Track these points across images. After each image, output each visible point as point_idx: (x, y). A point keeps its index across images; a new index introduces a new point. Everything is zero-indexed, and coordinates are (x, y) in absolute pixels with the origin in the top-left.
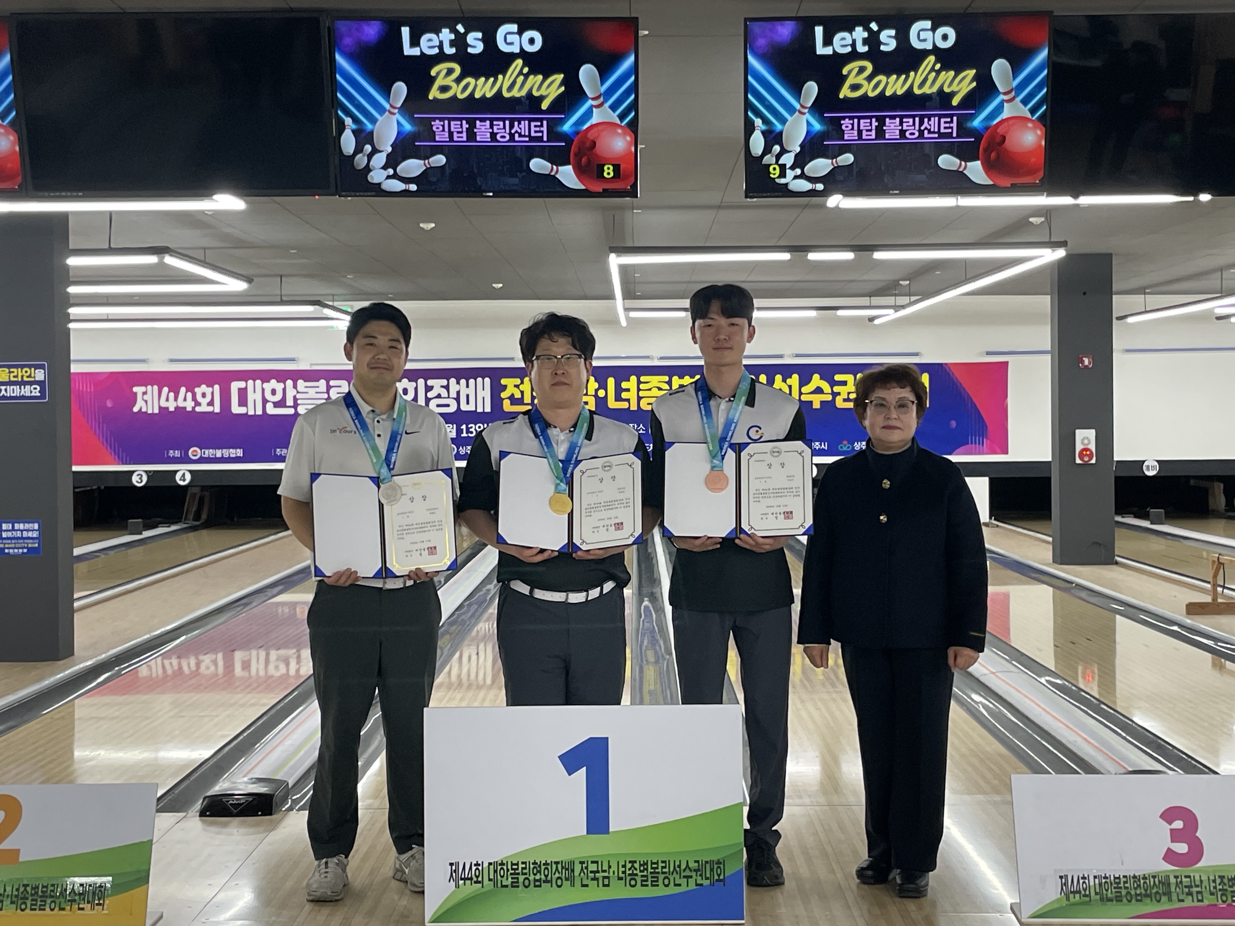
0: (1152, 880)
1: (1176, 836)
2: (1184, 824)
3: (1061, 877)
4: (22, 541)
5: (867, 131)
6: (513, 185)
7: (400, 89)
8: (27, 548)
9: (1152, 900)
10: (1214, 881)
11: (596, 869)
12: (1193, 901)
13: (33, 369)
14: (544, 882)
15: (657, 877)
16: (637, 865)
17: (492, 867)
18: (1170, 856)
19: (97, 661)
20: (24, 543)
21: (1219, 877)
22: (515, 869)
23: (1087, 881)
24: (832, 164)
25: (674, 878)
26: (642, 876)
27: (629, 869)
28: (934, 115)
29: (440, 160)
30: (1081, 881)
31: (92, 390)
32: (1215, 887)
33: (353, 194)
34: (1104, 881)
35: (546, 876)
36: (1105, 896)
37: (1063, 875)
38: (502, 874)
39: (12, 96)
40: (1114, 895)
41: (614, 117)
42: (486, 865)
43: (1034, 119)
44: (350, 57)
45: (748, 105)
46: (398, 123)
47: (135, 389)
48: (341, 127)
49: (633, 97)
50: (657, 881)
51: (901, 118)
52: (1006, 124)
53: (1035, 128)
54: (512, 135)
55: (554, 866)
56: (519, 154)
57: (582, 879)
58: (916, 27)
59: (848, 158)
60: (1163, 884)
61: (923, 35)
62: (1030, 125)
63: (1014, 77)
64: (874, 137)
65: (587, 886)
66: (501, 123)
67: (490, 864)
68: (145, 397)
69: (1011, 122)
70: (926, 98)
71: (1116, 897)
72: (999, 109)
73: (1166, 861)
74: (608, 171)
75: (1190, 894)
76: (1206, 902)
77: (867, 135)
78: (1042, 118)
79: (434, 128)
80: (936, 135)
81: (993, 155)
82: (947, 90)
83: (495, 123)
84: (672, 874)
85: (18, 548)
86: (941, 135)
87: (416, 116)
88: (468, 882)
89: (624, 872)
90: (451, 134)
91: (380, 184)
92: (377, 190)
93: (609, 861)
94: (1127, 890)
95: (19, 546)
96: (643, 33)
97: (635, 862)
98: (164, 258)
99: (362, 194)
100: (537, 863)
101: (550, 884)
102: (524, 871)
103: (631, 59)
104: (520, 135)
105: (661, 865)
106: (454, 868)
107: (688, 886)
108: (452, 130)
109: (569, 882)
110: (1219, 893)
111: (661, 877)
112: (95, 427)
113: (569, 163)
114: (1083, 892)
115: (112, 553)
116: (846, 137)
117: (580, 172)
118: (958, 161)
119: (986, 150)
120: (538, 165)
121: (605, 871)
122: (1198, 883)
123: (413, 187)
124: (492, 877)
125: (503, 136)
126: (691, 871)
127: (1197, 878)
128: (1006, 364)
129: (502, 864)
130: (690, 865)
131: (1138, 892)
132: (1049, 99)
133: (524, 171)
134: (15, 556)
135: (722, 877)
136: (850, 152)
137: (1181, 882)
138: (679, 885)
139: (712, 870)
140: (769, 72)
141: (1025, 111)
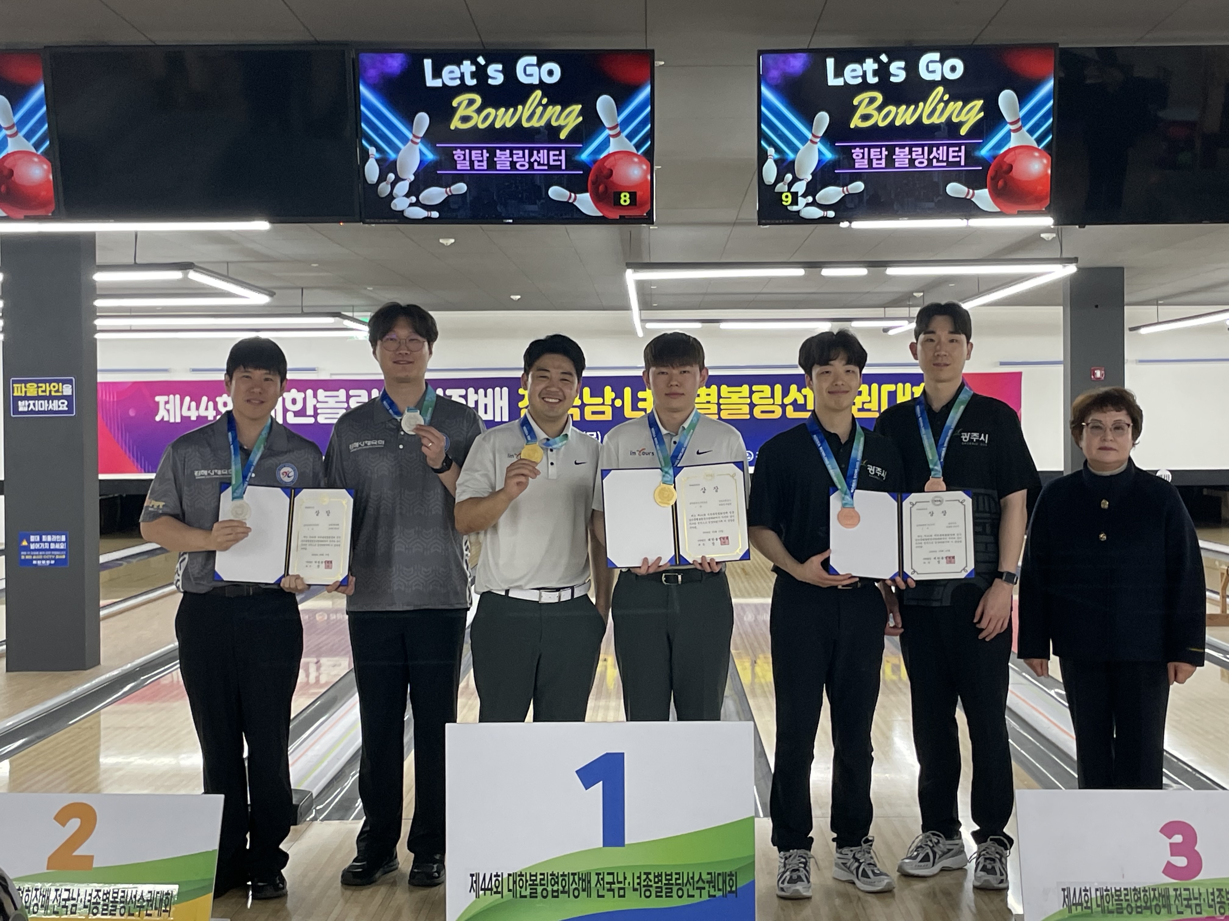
0: (1152, 893)
1: (1175, 850)
2: (1183, 839)
3: (1064, 890)
4: (49, 553)
5: (877, 159)
6: (532, 212)
7: (423, 119)
8: (54, 559)
9: (1152, 913)
10: (1213, 894)
11: (612, 881)
12: (1192, 913)
13: (60, 384)
14: (562, 892)
15: (671, 889)
16: (651, 877)
17: (511, 878)
18: (1170, 870)
19: (122, 670)
20: (51, 554)
21: (1218, 890)
22: (534, 881)
23: (1088, 893)
24: (843, 191)
25: (688, 890)
26: (657, 887)
27: (644, 881)
28: (943, 145)
29: (461, 188)
30: (1083, 894)
31: (115, 400)
32: (1213, 900)
33: (377, 221)
34: (1105, 893)
35: (564, 887)
36: (1106, 908)
37: (1065, 887)
38: (521, 885)
39: (46, 126)
40: (1115, 907)
41: (630, 146)
42: (505, 876)
43: (1040, 148)
44: (373, 88)
45: (761, 135)
46: (421, 152)
47: (157, 399)
48: (366, 156)
49: (649, 126)
50: (671, 892)
51: (911, 147)
52: (1012, 153)
53: (1041, 157)
54: (531, 164)
55: (571, 877)
56: (538, 182)
57: (598, 891)
58: (925, 59)
59: (858, 186)
60: (1163, 896)
61: (932, 67)
62: (1037, 154)
63: (1021, 108)
64: (883, 165)
65: (603, 896)
66: (521, 152)
67: (509, 875)
68: (168, 406)
69: (1017, 151)
70: (934, 128)
71: (1117, 909)
72: (1006, 138)
73: (1166, 874)
74: (625, 199)
75: (1188, 906)
76: (1204, 915)
77: (877, 164)
78: (1048, 148)
79: (456, 157)
80: (945, 164)
81: (1001, 183)
82: (955, 120)
83: (514, 152)
84: (686, 885)
85: (46, 560)
86: (950, 164)
87: (438, 145)
88: (488, 892)
89: (639, 884)
90: (472, 162)
91: (402, 212)
92: (400, 217)
93: (624, 873)
94: (1127, 903)
95: (47, 557)
96: (659, 63)
97: (650, 873)
98: (188, 273)
99: (385, 221)
100: (554, 875)
101: (567, 895)
102: (543, 882)
103: (647, 91)
104: (539, 164)
105: (674, 876)
106: (474, 878)
107: (701, 897)
108: (473, 158)
109: (586, 893)
110: (1218, 906)
111: (675, 888)
112: (118, 437)
113: (586, 191)
114: (1085, 905)
115: (134, 561)
116: (857, 166)
117: (597, 199)
118: (966, 189)
119: (995, 179)
120: (556, 193)
121: (621, 882)
122: (1197, 896)
123: (435, 214)
124: (511, 887)
125: (522, 165)
126: (704, 882)
127: (1196, 891)
128: (1020, 374)
129: (521, 875)
130: (703, 877)
131: (1139, 904)
132: (1055, 129)
133: (543, 199)
134: (43, 567)
135: (734, 889)
136: (860, 180)
137: (1180, 895)
138: (693, 896)
139: (724, 882)
140: (782, 103)
141: (1031, 141)
